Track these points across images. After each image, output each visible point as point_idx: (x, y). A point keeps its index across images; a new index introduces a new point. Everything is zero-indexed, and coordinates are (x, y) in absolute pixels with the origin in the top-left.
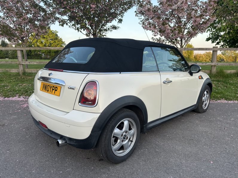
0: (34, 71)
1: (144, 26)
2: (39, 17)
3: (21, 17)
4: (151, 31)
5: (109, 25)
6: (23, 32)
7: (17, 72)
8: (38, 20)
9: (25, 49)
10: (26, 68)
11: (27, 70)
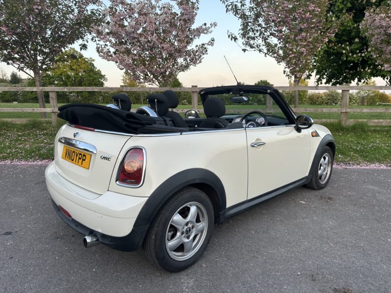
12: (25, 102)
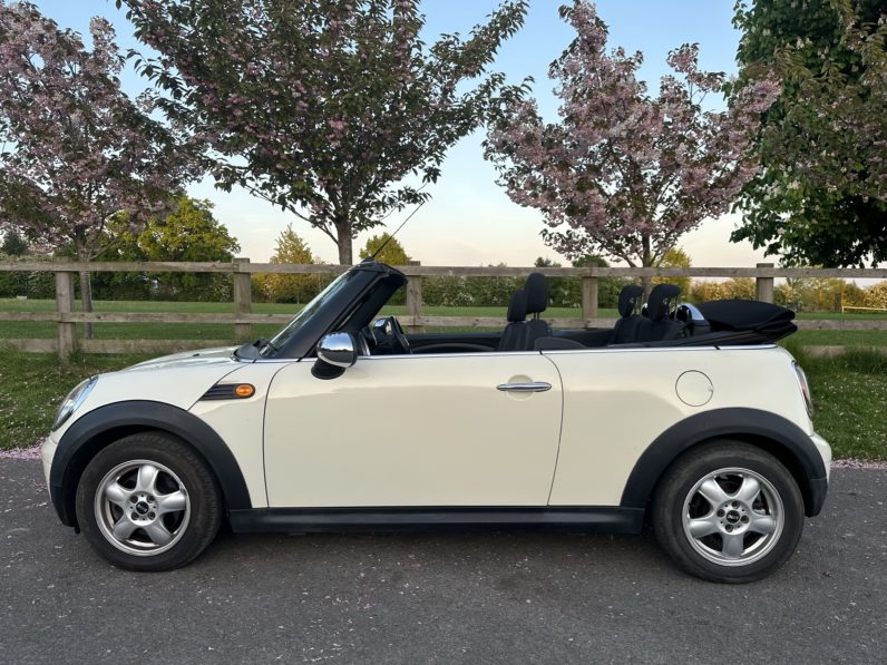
0: (115, 346)
1: (513, 191)
2: (145, 156)
3: (80, 157)
4: (539, 209)
5: (393, 187)
6: (85, 209)
7: (51, 351)
8: (141, 168)
9: (87, 268)
10: (86, 335)
11: (90, 342)
12: (45, 297)
